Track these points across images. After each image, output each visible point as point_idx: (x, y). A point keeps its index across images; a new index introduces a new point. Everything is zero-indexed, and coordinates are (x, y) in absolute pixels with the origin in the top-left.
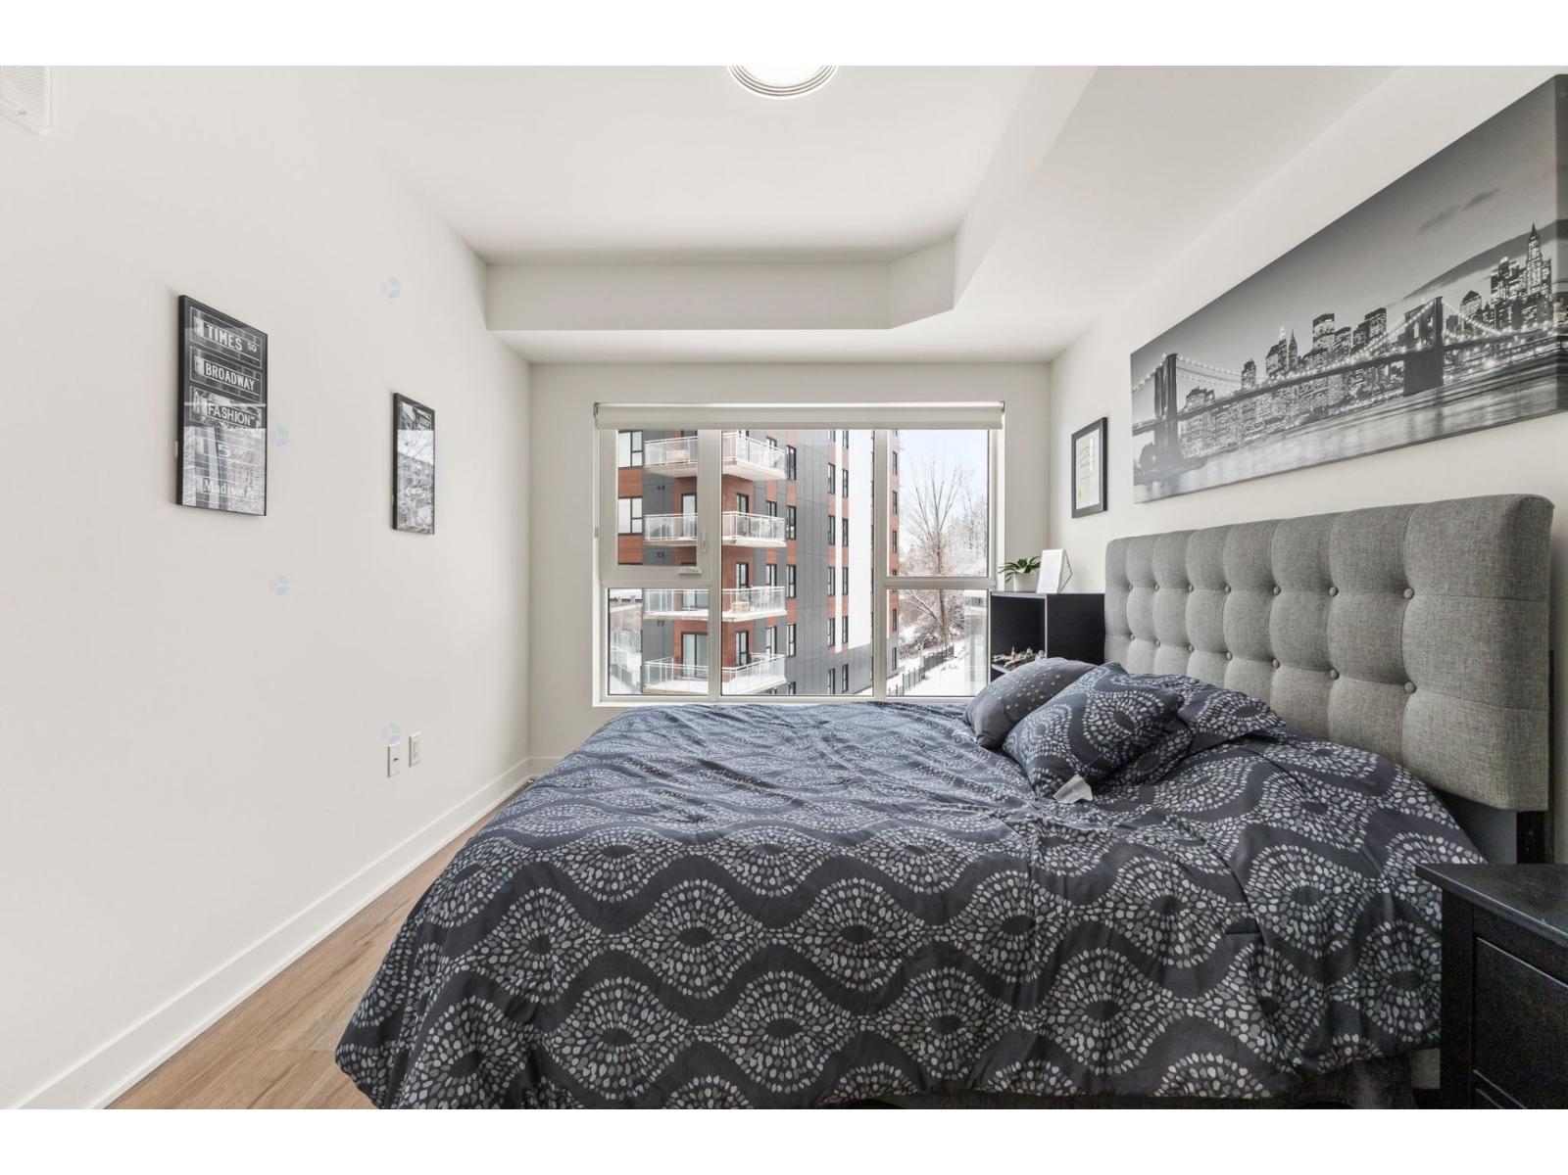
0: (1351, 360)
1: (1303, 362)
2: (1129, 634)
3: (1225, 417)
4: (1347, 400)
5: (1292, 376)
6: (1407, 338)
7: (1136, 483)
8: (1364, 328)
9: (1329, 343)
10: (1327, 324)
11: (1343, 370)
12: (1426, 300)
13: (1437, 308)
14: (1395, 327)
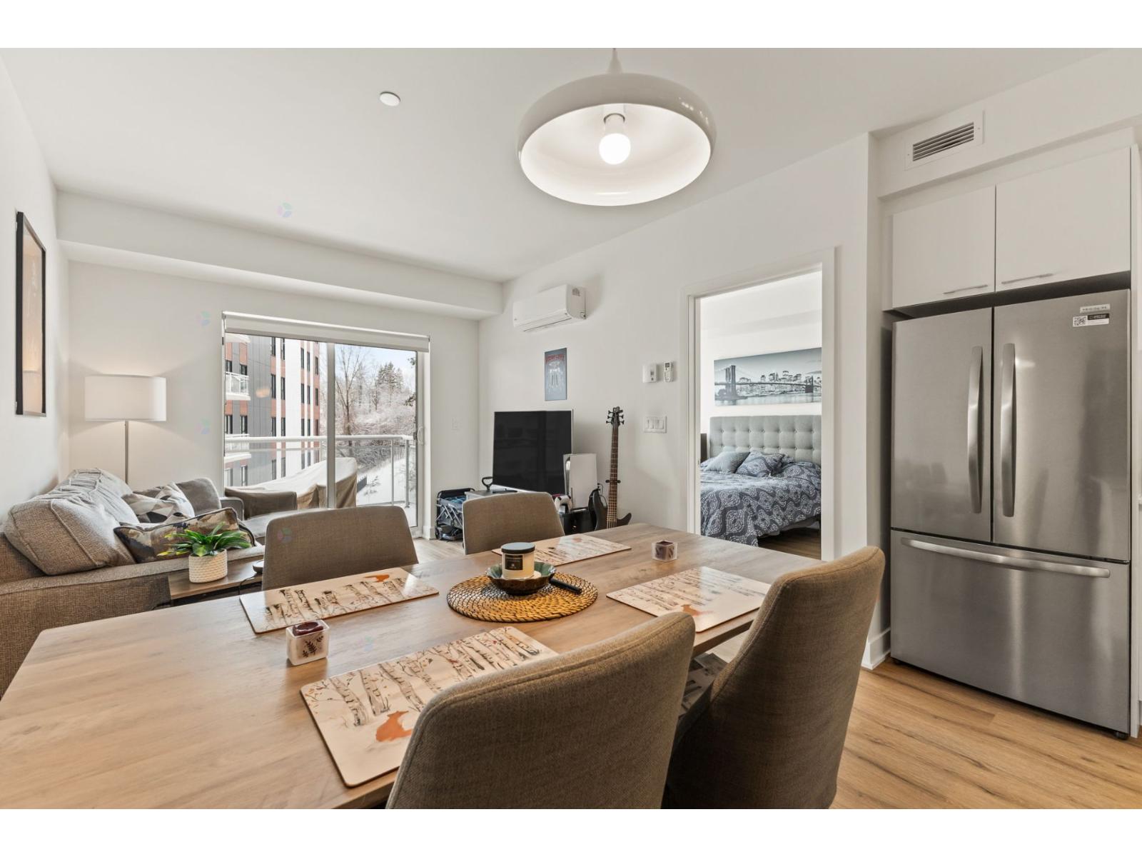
0: (793, 383)
1: (780, 380)
2: (722, 445)
3: (754, 387)
4: (792, 391)
5: (776, 382)
6: (806, 381)
7: (716, 399)
8: (796, 377)
9: (787, 377)
10: (786, 373)
11: (791, 384)
12: (810, 376)
13: (812, 378)
14: (803, 379)
